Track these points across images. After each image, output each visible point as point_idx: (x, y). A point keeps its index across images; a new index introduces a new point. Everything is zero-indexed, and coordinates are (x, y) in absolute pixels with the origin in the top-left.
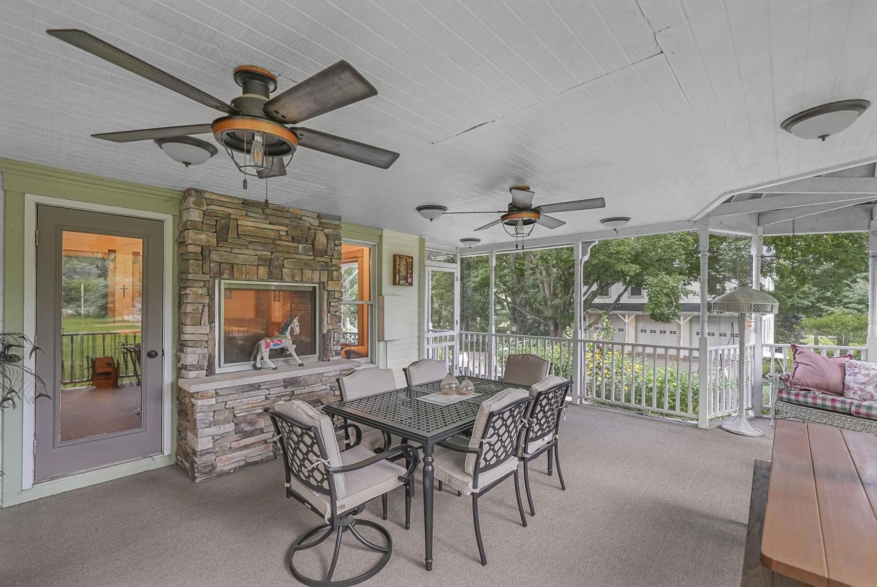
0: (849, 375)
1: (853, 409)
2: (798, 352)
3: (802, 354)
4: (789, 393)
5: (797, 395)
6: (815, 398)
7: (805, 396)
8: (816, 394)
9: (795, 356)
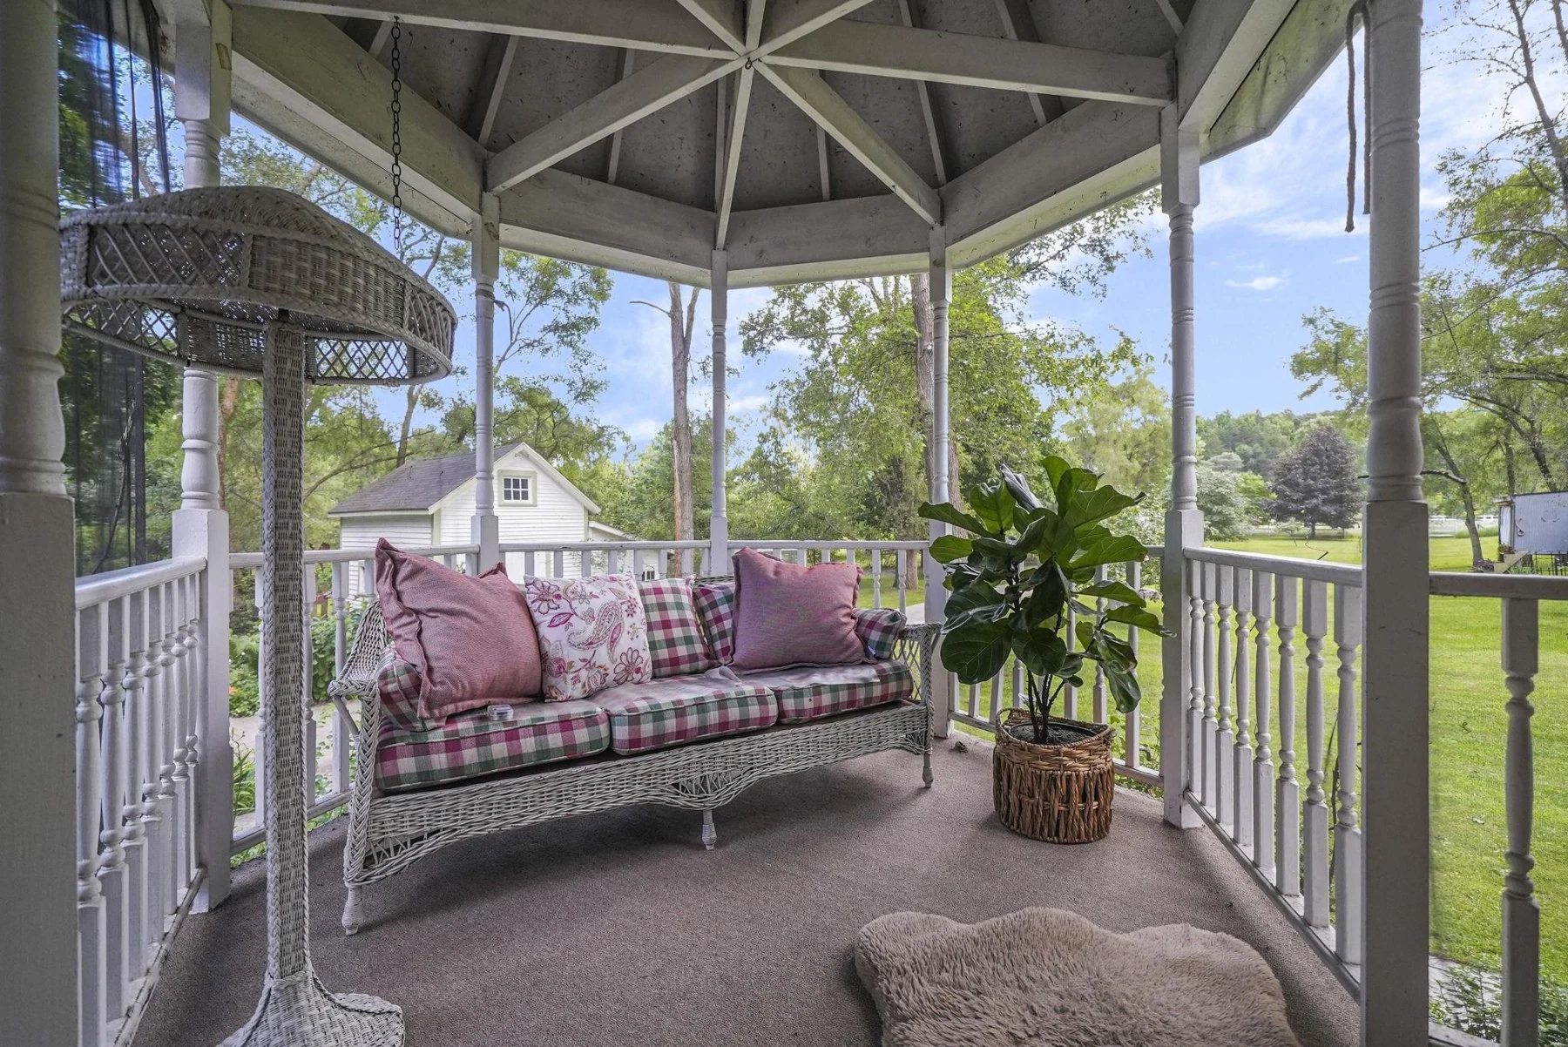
0: (552, 625)
1: (622, 733)
2: (404, 571)
3: (421, 577)
4: (422, 749)
5: (453, 745)
6: (512, 735)
7: (482, 740)
8: (510, 717)
9: (399, 588)
